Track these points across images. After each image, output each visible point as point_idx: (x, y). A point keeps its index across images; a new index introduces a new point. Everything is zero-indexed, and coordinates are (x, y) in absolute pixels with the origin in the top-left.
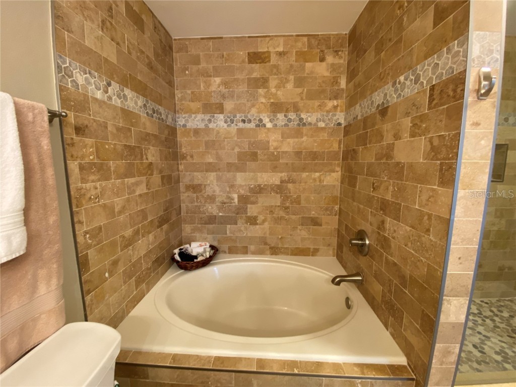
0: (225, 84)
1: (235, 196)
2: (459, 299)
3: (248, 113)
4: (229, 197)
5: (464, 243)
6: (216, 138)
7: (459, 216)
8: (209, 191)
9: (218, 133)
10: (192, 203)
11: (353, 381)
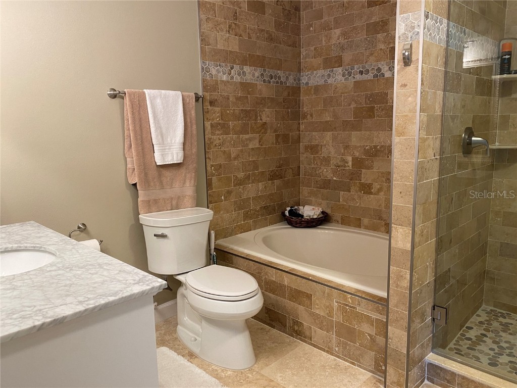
0: (344, 34)
1: (350, 159)
2: (404, 228)
3: (366, 62)
4: (344, 160)
5: (403, 180)
6: (334, 94)
7: (397, 158)
8: (324, 153)
9: (336, 89)
10: (309, 165)
11: (345, 295)
